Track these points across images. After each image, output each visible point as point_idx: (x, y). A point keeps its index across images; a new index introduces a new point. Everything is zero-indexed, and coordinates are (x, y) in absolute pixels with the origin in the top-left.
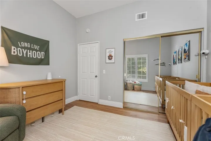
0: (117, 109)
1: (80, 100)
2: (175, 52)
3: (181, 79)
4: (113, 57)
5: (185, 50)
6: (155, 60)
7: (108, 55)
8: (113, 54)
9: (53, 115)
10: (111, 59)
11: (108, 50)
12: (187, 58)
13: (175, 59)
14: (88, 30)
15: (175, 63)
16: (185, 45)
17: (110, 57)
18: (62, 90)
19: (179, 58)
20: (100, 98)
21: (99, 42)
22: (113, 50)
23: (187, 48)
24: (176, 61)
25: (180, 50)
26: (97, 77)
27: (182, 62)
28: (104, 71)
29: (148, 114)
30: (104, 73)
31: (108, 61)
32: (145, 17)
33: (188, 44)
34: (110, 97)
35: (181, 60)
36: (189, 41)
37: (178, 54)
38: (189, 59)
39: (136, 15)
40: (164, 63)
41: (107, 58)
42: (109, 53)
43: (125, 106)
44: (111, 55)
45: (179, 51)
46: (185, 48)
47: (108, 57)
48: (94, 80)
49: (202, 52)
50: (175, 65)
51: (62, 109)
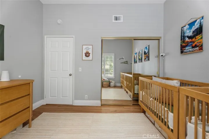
0: (95, 108)
1: (47, 104)
2: (136, 54)
3: (141, 75)
4: (91, 55)
5: (145, 52)
6: (120, 59)
7: (85, 51)
8: (90, 52)
9: (15, 132)
10: (89, 56)
11: (84, 47)
12: (147, 58)
13: (136, 59)
14: (59, 21)
15: (135, 62)
16: (145, 48)
17: (87, 54)
18: (29, 95)
19: (140, 58)
20: (76, 99)
21: (74, 36)
22: (91, 47)
23: (147, 51)
24: (137, 61)
25: (141, 51)
26: (71, 75)
27: (142, 62)
28: (80, 68)
29: (125, 107)
30: (81, 71)
31: (84, 58)
32: (121, 20)
33: (148, 47)
34: (87, 96)
35: (141, 60)
36: (149, 46)
37: (139, 55)
38: (149, 60)
39: (113, 16)
40: (127, 61)
41: (84, 55)
42: (86, 50)
43: (103, 103)
44: (88, 52)
45: (139, 53)
46: (145, 51)
47: (85, 53)
48: (68, 79)
49: (161, 54)
50: (136, 63)
51: (29, 120)
